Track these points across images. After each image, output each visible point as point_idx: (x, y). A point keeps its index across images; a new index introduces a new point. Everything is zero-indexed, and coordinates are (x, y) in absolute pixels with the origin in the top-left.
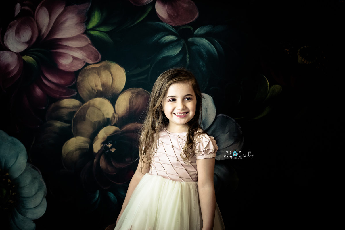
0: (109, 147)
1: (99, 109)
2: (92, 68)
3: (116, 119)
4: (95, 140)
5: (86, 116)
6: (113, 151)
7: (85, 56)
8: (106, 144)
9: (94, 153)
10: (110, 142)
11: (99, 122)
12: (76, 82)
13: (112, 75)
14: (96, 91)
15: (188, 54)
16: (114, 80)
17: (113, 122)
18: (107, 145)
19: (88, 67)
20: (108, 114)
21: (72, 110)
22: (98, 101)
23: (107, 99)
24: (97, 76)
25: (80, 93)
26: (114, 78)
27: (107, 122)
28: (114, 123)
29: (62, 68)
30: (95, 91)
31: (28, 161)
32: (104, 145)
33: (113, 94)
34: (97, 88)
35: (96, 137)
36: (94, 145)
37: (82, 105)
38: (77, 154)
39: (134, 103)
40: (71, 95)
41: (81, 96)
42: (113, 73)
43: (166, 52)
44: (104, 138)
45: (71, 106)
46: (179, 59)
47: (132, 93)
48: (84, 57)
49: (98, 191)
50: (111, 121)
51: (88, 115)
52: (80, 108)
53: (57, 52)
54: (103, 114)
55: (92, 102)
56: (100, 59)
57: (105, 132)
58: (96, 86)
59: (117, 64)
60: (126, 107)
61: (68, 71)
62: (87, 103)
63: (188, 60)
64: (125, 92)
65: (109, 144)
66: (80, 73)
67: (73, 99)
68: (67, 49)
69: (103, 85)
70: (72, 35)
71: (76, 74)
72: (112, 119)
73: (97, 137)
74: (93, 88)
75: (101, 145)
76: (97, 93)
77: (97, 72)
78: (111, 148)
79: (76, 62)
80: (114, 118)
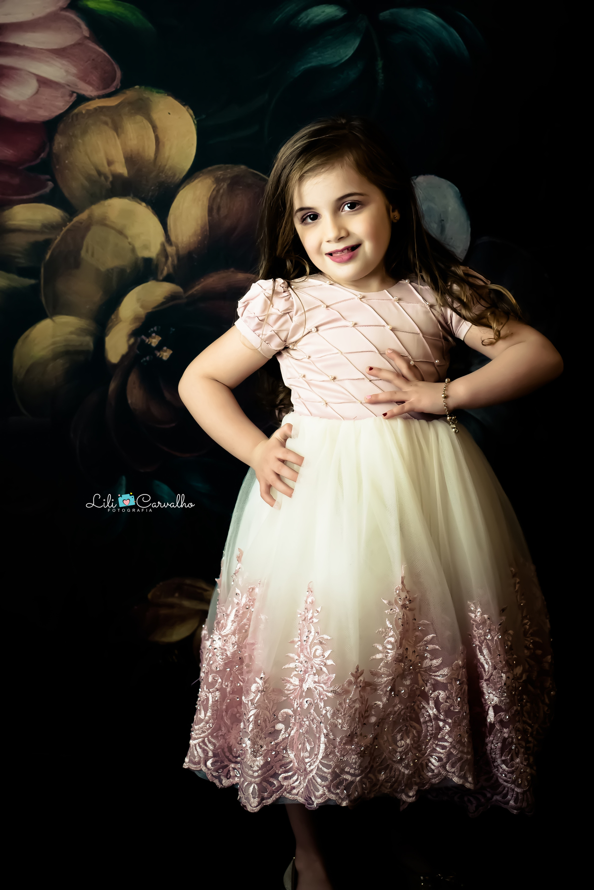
0: (154, 345)
1: (121, 233)
2: (95, 109)
3: (170, 259)
4: (110, 325)
5: (83, 253)
6: (165, 358)
7: (75, 75)
8: (143, 337)
9: (109, 362)
10: (155, 328)
11: (122, 271)
12: (50, 154)
13: (155, 128)
14: (111, 179)
15: (379, 59)
16: (161, 144)
17: (163, 270)
18: (147, 340)
19: (83, 108)
20: (146, 247)
21: (41, 238)
22: (116, 207)
23: (143, 199)
24: (111, 133)
25: (61, 185)
26: (161, 136)
27: (145, 271)
28: (165, 272)
29: (6, 113)
30: (106, 178)
32: (139, 340)
33: (161, 184)
34: (112, 168)
35: (113, 317)
36: (107, 339)
37: (70, 220)
38: (58, 368)
39: (224, 212)
40: (34, 192)
41: (66, 194)
42: (158, 124)
43: (315, 53)
44: (136, 319)
45: (38, 225)
46: (352, 74)
47: (218, 181)
48: (72, 78)
49: (124, 478)
50: (157, 266)
51: (87, 251)
52: (65, 229)
54: (131, 246)
55: (98, 210)
56: (117, 83)
57: (138, 300)
58: (110, 163)
59: (169, 96)
60: (200, 222)
61: (24, 120)
62: (83, 216)
63: (381, 77)
64: (196, 178)
65: (154, 335)
66: (62, 126)
67: (42, 205)
68: (20, 55)
69: (131, 160)
70: (33, 14)
71: (50, 128)
72: (158, 259)
73: (117, 316)
74: (102, 169)
75: (128, 340)
76: (112, 183)
77: (109, 121)
78: (159, 347)
79: (47, 92)
80: (167, 257)
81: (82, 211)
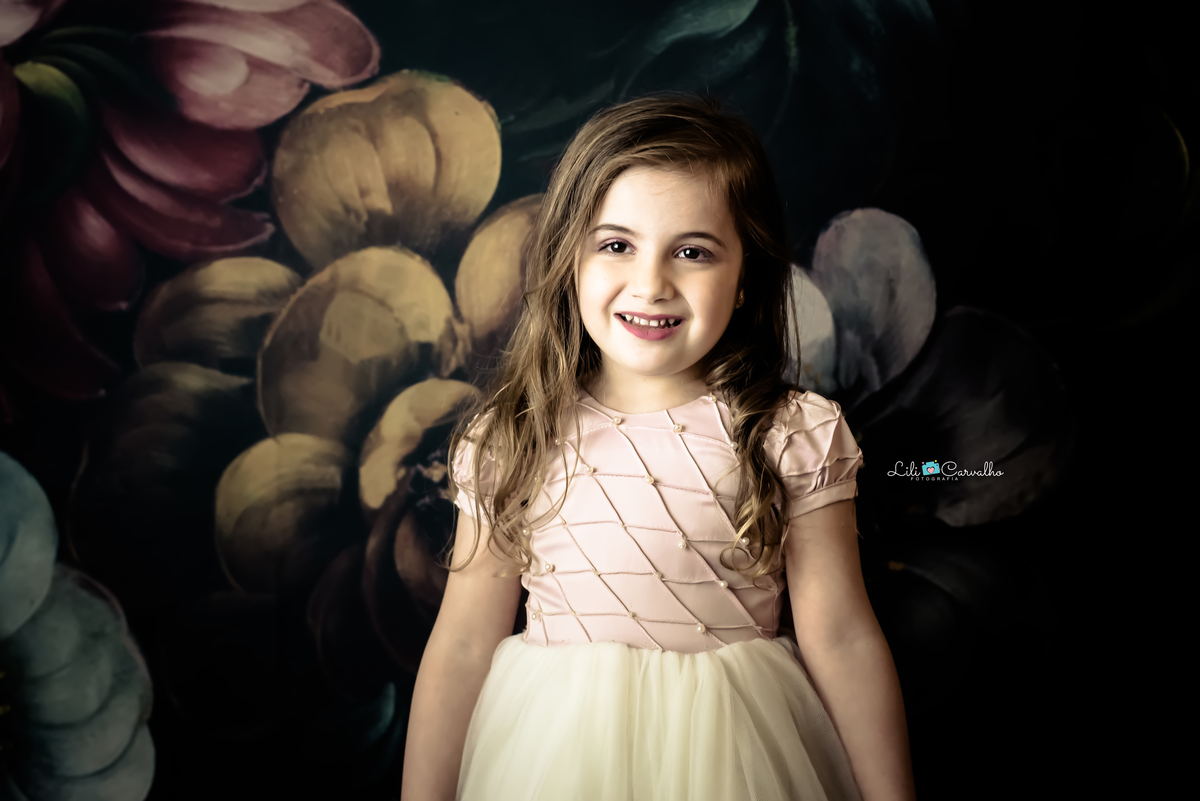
0: (436, 479)
1: (382, 303)
2: (340, 107)
3: (460, 345)
4: (367, 447)
5: (323, 336)
7: (307, 53)
8: (420, 467)
9: (367, 508)
10: (438, 453)
11: (384, 364)
12: (269, 179)
13: (434, 136)
14: (365, 217)
15: (791, 23)
16: (444, 162)
17: (449, 361)
18: (426, 472)
19: (321, 106)
20: (423, 325)
21: (256, 312)
22: (375, 262)
23: (417, 250)
24: (363, 145)
25: (287, 228)
26: (444, 150)
27: (421, 363)
28: (453, 365)
29: (199, 114)
30: (358, 216)
31: (63, 556)
32: (413, 471)
33: (445, 227)
34: (367, 201)
35: (372, 435)
36: (363, 470)
37: (302, 283)
38: (286, 516)
40: (244, 239)
41: (296, 243)
42: (439, 129)
43: (688, 16)
44: (408, 438)
45: (251, 292)
46: (749, 49)
48: (301, 59)
49: (392, 686)
50: (440, 355)
51: (329, 333)
53: (173, 41)
54: (398, 325)
55: (345, 267)
56: (373, 66)
57: (411, 409)
58: (364, 193)
59: (456, 84)
60: (506, 285)
61: (228, 126)
62: (322, 277)
63: (793, 52)
64: (502, 214)
65: (436, 463)
66: (286, 135)
67: (258, 260)
68: (220, 22)
69: (396, 188)
71: (270, 136)
72: (441, 345)
73: (378, 435)
74: (351, 203)
75: (397, 472)
76: (368, 225)
77: (362, 126)
79: (263, 81)
80: (455, 340)
81: (321, 268)
